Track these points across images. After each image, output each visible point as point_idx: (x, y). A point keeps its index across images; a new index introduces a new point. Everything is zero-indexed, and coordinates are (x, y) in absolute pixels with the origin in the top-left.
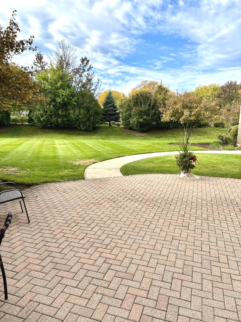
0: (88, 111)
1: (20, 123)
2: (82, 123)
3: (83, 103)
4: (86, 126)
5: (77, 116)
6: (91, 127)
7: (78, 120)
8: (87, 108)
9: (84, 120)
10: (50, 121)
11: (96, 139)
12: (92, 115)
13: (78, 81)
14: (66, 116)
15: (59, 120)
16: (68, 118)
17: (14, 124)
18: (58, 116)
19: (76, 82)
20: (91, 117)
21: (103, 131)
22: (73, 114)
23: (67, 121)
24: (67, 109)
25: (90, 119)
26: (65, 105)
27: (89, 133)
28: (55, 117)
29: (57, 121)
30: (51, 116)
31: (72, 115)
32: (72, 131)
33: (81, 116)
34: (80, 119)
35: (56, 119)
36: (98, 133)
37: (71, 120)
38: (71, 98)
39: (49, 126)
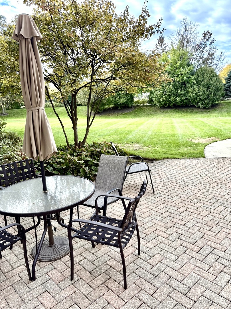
0: (208, 88)
1: (142, 105)
2: (201, 101)
3: (203, 80)
4: (205, 103)
5: (196, 94)
6: (210, 105)
7: (196, 98)
8: (207, 85)
9: (203, 98)
10: (169, 101)
11: (216, 116)
12: (212, 92)
13: (198, 58)
14: (184, 95)
15: (178, 99)
16: (186, 96)
17: (136, 106)
18: (177, 95)
19: (197, 59)
20: (211, 94)
21: (224, 108)
22: (192, 92)
23: (185, 99)
24: (186, 88)
25: (210, 96)
26: (184, 84)
27: (208, 111)
28: (174, 97)
29: (175, 100)
30: (169, 95)
31: (190, 93)
32: (190, 110)
33: (199, 94)
34: (199, 96)
35: (174, 99)
36: (217, 110)
37: (189, 98)
38: (191, 76)
39: (168, 105)
